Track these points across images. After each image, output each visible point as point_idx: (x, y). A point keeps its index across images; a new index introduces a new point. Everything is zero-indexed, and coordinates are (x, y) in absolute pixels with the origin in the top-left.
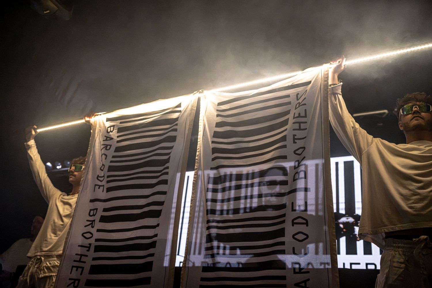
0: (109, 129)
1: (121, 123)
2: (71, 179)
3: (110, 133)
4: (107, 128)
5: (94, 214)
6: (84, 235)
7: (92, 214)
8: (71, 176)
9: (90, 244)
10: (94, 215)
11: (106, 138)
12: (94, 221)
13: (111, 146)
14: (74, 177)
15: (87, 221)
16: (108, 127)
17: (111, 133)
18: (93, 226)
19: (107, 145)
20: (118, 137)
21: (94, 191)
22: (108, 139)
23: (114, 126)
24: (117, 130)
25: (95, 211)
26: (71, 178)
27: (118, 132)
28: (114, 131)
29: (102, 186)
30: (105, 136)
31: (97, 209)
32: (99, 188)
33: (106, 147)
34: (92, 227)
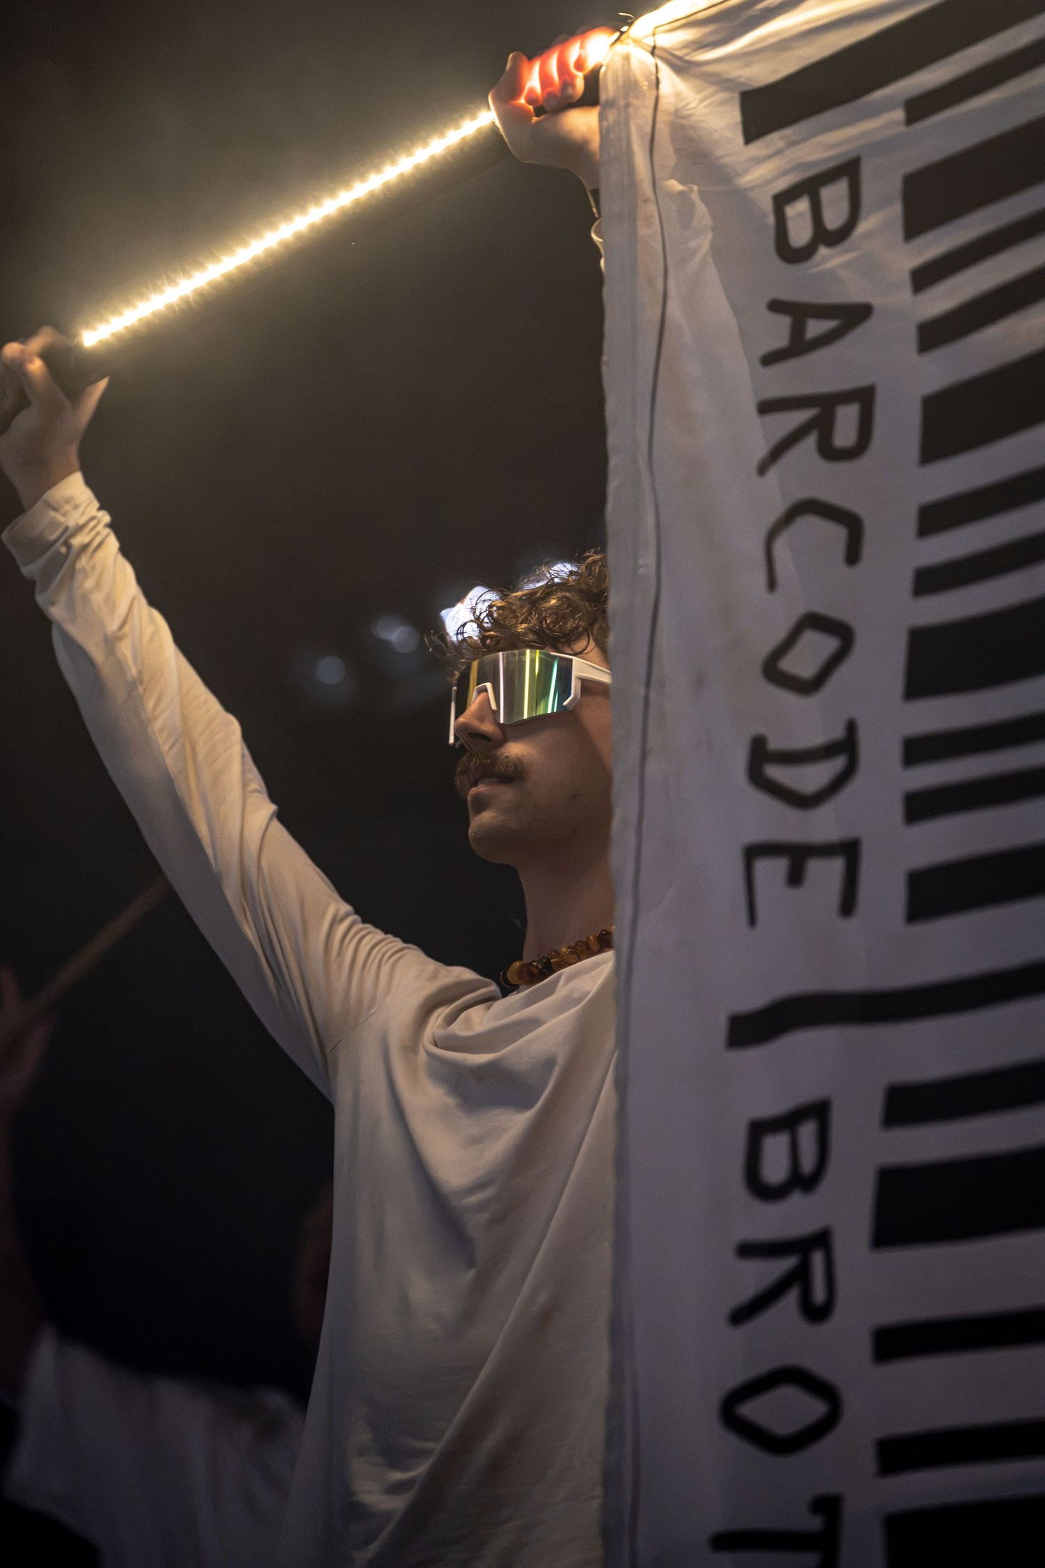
0: (799, 209)
1: (918, 108)
2: (483, 820)
3: (823, 251)
4: (767, 206)
5: (808, 1163)
6: (749, 1410)
7: (775, 1168)
8: (481, 788)
9: (828, 1506)
10: (802, 1181)
11: (783, 323)
12: (822, 1240)
13: (864, 397)
14: (507, 794)
15: (748, 1250)
16: (782, 200)
17: (829, 259)
18: (819, 1295)
19: (826, 405)
20: (924, 278)
21: (752, 920)
22: (815, 328)
23: (849, 170)
24: (897, 209)
25: (807, 1131)
26: (481, 804)
27: (914, 227)
28: (863, 227)
29: (825, 851)
30: (776, 306)
31: (819, 1111)
32: (795, 878)
33: (823, 425)
34: (816, 1313)
